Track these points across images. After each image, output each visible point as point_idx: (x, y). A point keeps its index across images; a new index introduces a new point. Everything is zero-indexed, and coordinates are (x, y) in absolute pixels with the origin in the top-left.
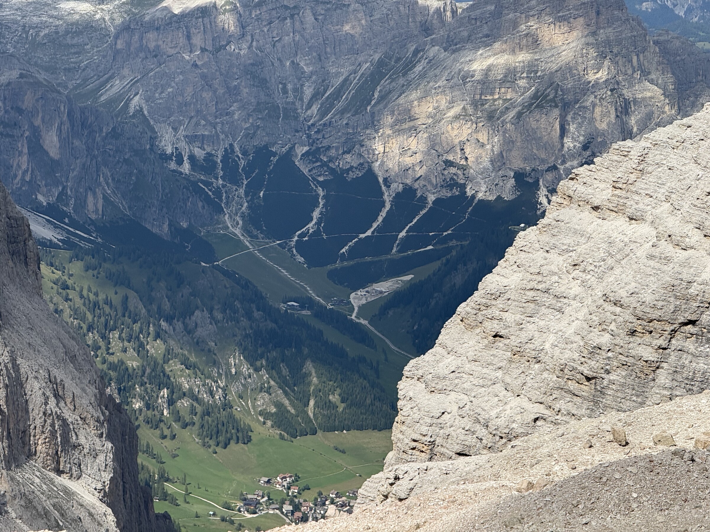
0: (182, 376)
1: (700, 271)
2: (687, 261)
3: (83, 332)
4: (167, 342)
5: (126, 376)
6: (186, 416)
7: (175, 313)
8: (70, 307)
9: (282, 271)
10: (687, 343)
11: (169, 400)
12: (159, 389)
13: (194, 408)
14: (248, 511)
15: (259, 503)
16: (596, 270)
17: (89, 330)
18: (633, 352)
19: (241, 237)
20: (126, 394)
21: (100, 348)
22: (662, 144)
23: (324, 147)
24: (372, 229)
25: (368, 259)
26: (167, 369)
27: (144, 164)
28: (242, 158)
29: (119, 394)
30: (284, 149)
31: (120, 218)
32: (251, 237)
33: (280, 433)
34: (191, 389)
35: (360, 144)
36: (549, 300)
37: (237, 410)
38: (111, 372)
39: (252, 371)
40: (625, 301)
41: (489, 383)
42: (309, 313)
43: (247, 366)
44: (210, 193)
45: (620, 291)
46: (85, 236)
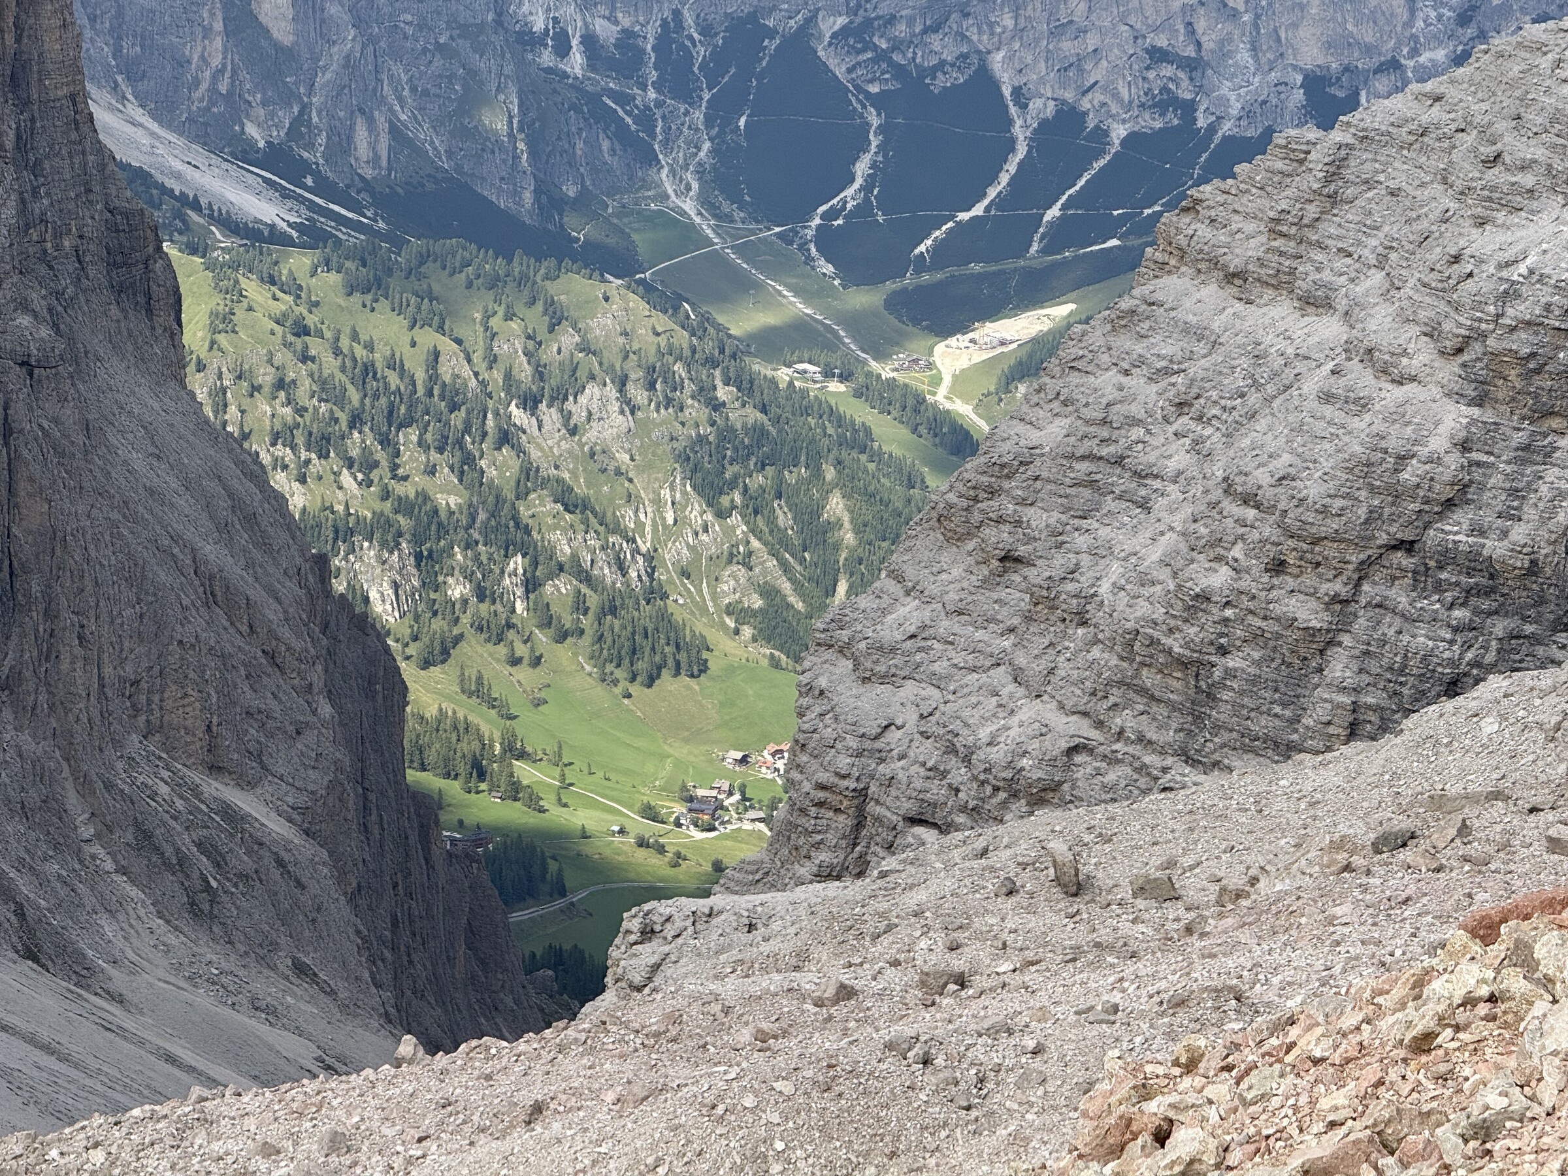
0: (555, 527)
1: (1425, 433)
2: (1399, 410)
3: (340, 429)
4: (524, 453)
5: (433, 528)
6: (564, 615)
7: (543, 388)
8: (311, 375)
9: (785, 293)
10: (1394, 591)
11: (527, 581)
12: (506, 556)
13: (581, 598)
14: (696, 826)
15: (722, 807)
16: (1224, 417)
17: (352, 426)
18: (1277, 609)
19: (695, 218)
20: (433, 566)
21: (376, 464)
22: (1377, 138)
23: (883, 17)
24: (986, 202)
25: (976, 268)
26: (524, 512)
27: (481, 57)
28: (700, 41)
29: (418, 566)
30: (793, 21)
31: (429, 176)
32: (717, 217)
33: (772, 654)
34: (575, 557)
35: (962, 11)
36: (1122, 482)
37: (678, 604)
38: (400, 518)
39: (710, 518)
40: (1266, 494)
41: (988, 663)
42: (842, 388)
43: (701, 506)
44: (629, 120)
45: (1258, 473)
46: (350, 215)
